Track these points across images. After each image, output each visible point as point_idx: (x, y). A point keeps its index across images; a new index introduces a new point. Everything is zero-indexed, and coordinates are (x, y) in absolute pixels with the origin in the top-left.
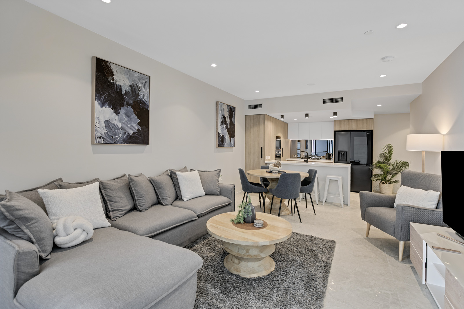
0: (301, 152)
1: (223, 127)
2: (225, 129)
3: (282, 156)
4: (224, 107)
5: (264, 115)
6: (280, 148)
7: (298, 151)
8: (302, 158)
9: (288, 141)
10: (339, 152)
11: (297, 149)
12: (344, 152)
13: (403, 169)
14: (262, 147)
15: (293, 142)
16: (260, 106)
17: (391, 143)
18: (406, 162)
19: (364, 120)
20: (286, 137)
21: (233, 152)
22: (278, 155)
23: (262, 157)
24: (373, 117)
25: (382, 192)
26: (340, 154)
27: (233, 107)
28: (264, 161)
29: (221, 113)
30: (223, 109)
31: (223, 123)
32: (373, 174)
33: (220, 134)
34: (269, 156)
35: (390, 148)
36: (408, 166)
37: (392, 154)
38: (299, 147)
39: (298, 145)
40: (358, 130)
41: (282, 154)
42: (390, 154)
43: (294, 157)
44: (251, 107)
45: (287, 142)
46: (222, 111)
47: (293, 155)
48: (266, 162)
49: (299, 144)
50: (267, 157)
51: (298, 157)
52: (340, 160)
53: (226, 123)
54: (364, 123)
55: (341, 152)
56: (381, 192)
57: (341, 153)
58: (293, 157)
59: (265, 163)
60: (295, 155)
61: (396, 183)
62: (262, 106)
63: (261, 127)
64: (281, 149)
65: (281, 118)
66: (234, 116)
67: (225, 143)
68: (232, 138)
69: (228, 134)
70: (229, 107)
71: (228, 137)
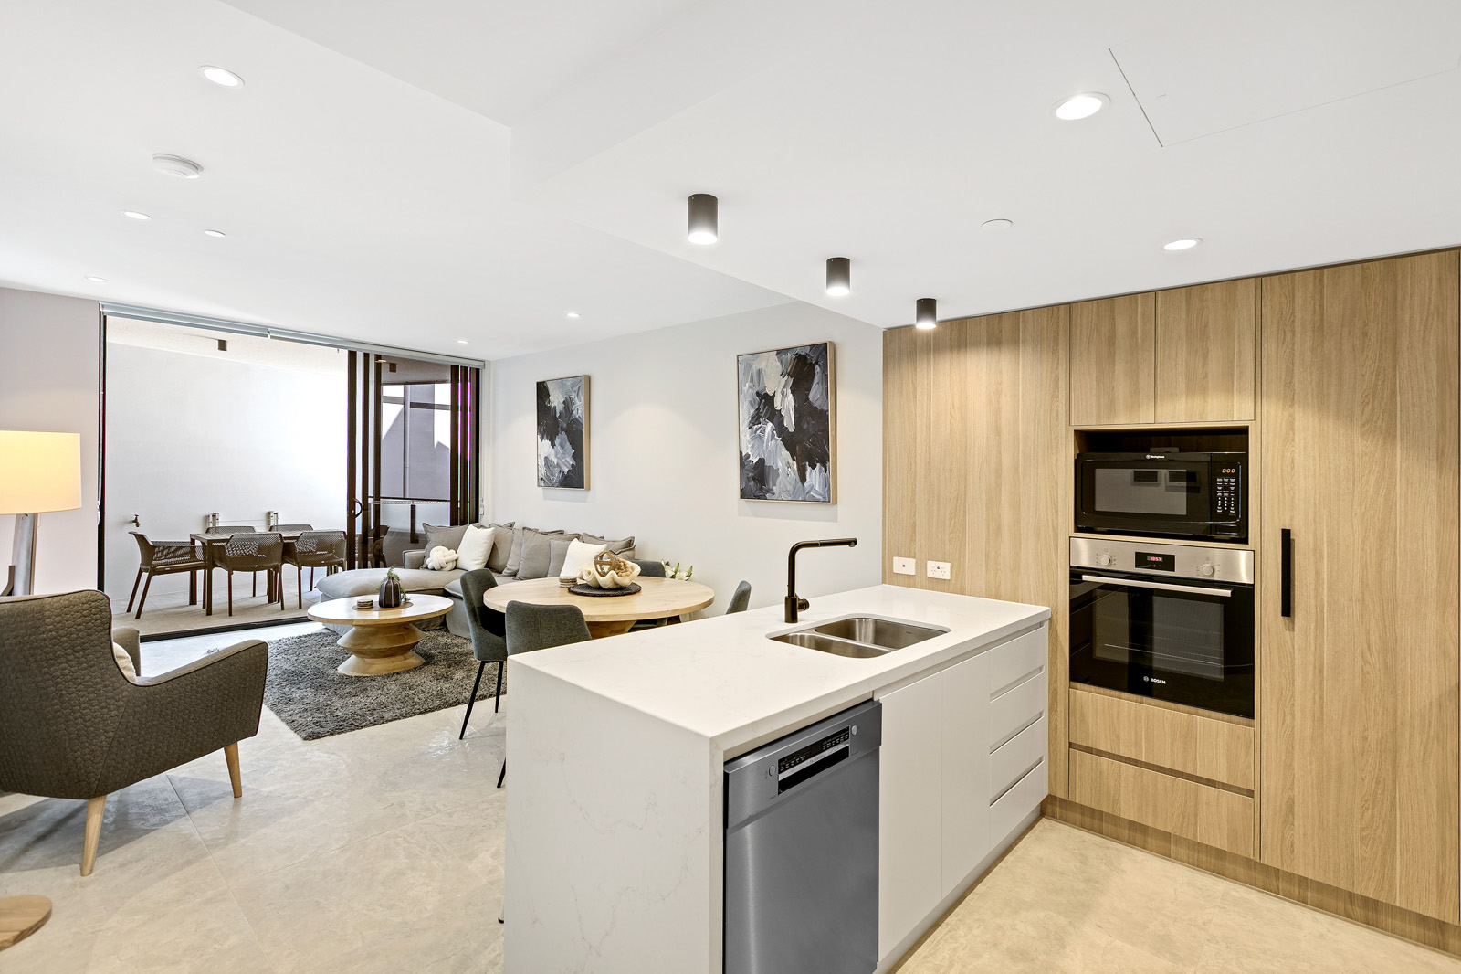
1: (763, 432)
2: (772, 438)
4: (763, 365)
27: (812, 346)
29: (750, 387)
30: (759, 372)
31: (758, 419)
33: (748, 456)
34: (947, 564)
46: (752, 381)
53: (776, 416)
66: (816, 379)
67: (774, 485)
68: (809, 469)
69: (786, 454)
70: (789, 356)
71: (789, 465)
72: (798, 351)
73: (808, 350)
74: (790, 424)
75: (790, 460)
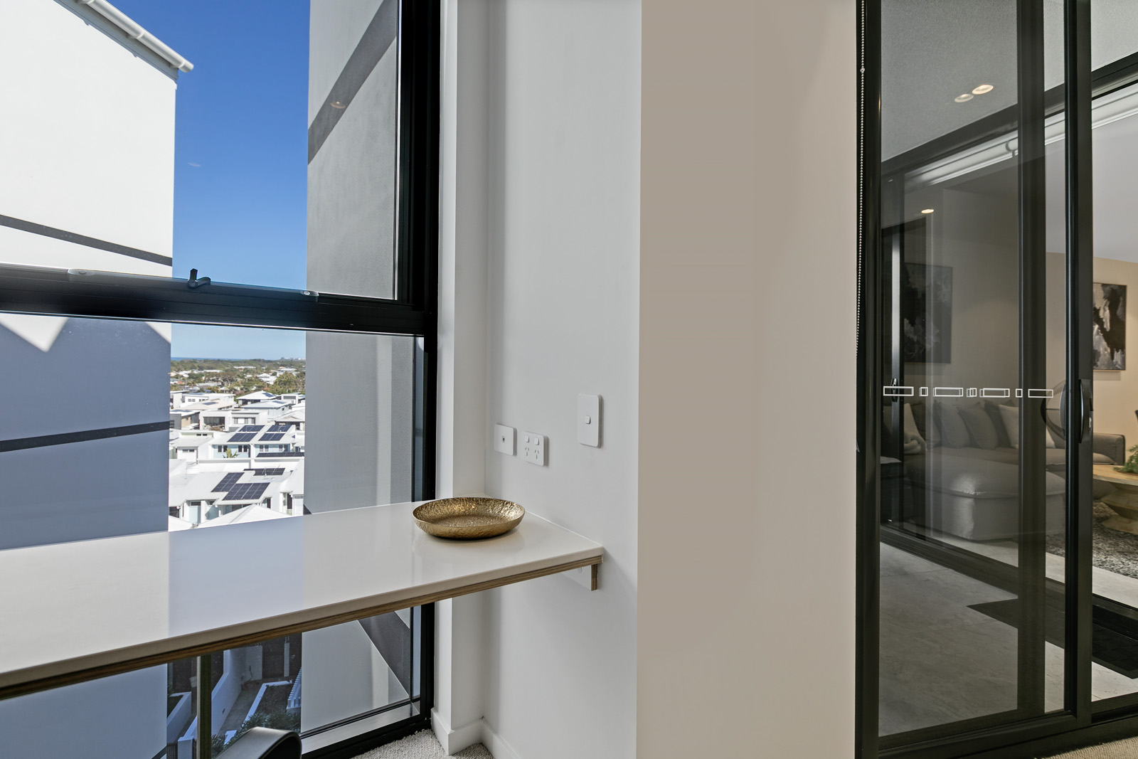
27: (1120, 286)
66: (1121, 304)
67: (1098, 361)
68: (1116, 352)
69: (1104, 343)
70: (1108, 288)
71: (1106, 350)
72: (1112, 287)
73: (1117, 287)
74: (1107, 326)
75: (1106, 346)
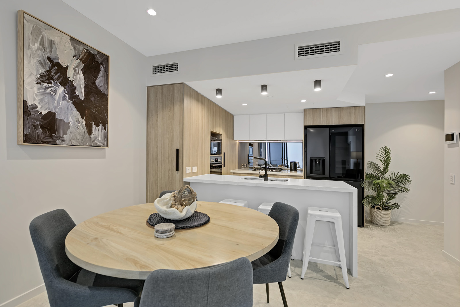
0: (254, 159)
1: (54, 91)
2: (64, 99)
3: (224, 167)
5: (182, 84)
6: (221, 153)
7: (250, 158)
8: (255, 169)
9: (235, 144)
10: (311, 160)
11: (248, 156)
12: (320, 160)
13: (402, 186)
14: (177, 150)
15: (242, 144)
16: (173, 67)
17: (389, 146)
18: (405, 175)
19: (350, 109)
20: (231, 135)
21: (104, 157)
22: (214, 165)
23: (177, 170)
24: (364, 105)
25: (376, 223)
26: (314, 163)
28: (182, 178)
29: (40, 50)
30: (52, 42)
31: (48, 79)
32: (365, 196)
33: (34, 107)
34: (196, 167)
35: (388, 153)
36: (408, 180)
37: (389, 164)
38: (251, 153)
39: (250, 151)
40: (341, 124)
41: (223, 163)
42: (386, 163)
43: (245, 168)
44: (158, 69)
45: (233, 146)
46: (42, 45)
47: (243, 165)
48: (186, 179)
49: (251, 149)
50: (188, 170)
51: (250, 168)
52: (313, 172)
53: (67, 84)
54: (350, 113)
55: (315, 160)
56: (374, 222)
57: (316, 162)
58: (243, 168)
59: (184, 181)
60: (245, 165)
61: (396, 209)
62: (179, 66)
63: (177, 108)
64: (222, 155)
65: (217, 93)
